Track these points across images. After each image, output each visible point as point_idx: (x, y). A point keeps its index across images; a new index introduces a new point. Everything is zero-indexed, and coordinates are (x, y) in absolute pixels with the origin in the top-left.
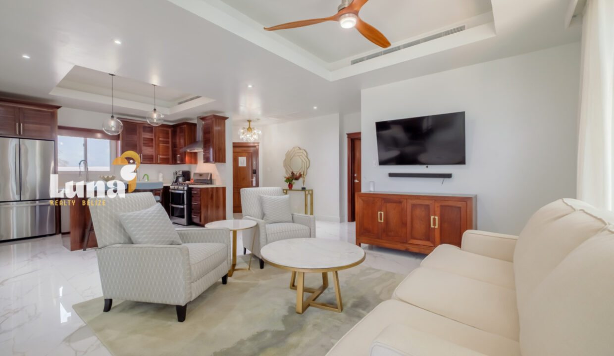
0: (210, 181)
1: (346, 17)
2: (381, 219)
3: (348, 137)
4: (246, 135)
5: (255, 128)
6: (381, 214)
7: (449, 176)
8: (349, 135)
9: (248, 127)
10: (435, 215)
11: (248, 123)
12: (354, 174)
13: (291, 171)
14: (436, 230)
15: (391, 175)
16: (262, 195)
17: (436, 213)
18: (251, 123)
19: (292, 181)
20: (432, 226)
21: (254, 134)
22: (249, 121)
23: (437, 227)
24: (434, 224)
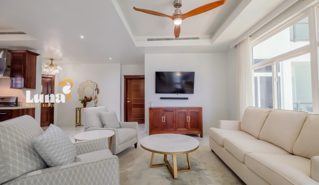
0: (17, 104)
1: (178, 19)
2: (163, 120)
3: (124, 78)
4: (50, 70)
5: (57, 65)
6: (163, 118)
7: (187, 99)
8: (125, 76)
9: (51, 63)
10: (188, 116)
11: (51, 61)
12: (127, 98)
13: (85, 96)
14: (189, 123)
15: (161, 98)
16: (101, 112)
17: (189, 115)
18: (53, 61)
19: (86, 102)
20: (187, 121)
21: (56, 69)
22: (52, 60)
23: (189, 121)
24: (188, 120)
